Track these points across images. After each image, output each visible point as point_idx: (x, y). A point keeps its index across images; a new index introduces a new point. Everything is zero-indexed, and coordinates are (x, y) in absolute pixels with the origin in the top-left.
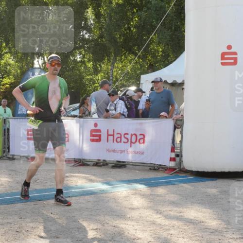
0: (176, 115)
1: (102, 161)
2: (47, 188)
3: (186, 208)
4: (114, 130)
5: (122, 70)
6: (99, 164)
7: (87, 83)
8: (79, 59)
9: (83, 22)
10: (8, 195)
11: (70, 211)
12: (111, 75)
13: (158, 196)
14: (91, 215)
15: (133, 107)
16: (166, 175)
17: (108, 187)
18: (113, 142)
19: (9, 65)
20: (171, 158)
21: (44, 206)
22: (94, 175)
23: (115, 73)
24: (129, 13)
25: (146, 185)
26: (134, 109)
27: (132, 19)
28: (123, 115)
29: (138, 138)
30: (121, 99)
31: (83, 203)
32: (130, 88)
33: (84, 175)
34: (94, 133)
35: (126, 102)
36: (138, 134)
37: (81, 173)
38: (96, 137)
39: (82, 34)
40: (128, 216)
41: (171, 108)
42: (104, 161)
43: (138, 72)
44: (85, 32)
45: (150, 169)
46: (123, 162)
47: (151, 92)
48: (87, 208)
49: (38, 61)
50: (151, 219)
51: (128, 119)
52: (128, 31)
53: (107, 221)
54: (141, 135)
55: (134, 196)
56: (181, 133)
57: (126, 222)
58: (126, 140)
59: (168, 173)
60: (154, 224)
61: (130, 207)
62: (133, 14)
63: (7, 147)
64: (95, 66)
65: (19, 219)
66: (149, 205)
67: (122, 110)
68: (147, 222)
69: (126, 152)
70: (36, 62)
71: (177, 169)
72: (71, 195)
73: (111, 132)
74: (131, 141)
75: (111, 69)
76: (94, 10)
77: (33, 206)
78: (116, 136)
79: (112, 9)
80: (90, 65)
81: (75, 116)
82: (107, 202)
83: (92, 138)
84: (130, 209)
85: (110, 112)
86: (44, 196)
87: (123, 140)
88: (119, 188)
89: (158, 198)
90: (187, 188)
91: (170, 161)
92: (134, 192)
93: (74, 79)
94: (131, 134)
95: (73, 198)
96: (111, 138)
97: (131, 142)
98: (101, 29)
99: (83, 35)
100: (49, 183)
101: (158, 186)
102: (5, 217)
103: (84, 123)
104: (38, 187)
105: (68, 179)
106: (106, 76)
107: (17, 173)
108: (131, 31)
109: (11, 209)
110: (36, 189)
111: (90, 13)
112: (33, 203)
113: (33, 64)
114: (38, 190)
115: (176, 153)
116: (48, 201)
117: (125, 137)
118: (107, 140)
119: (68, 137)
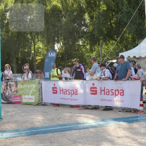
2: (66, 123)
5: (108, 50)
7: (86, 58)
8: (81, 44)
9: (83, 22)
10: (43, 128)
11: (80, 138)
12: (101, 53)
14: (93, 141)
18: (104, 94)
19: (40, 48)
20: (140, 105)
21: (65, 135)
22: (94, 115)
23: (103, 52)
24: (110, 15)
27: (112, 19)
28: (109, 78)
29: (120, 92)
30: (108, 68)
31: (88, 133)
32: (113, 61)
33: (87, 115)
34: (92, 89)
35: (111, 70)
37: (84, 114)
39: (82, 29)
40: (116, 142)
43: (117, 51)
44: (84, 27)
48: (90, 137)
51: (113, 81)
52: (110, 26)
54: (121, 90)
55: (119, 129)
58: (112, 94)
59: (139, 114)
61: (116, 136)
62: (113, 15)
63: (41, 98)
65: (50, 144)
66: (129, 135)
69: (112, 101)
70: (56, 46)
71: (145, 112)
72: (80, 128)
73: (103, 89)
75: (101, 49)
77: (58, 135)
78: (106, 91)
79: (100, 13)
80: (88, 47)
83: (92, 92)
84: (117, 137)
86: (64, 129)
87: (111, 93)
88: (109, 124)
89: (134, 130)
92: (119, 126)
93: (78, 55)
94: (115, 90)
95: (82, 130)
96: (103, 92)
97: (116, 95)
99: (83, 30)
100: (67, 120)
101: (133, 122)
102: (42, 142)
103: (86, 83)
104: (61, 123)
105: (78, 117)
106: (98, 53)
107: (47, 114)
108: (112, 26)
109: (45, 137)
110: (59, 124)
111: (86, 16)
112: (58, 133)
113: (54, 47)
114: (61, 125)
115: (143, 101)
116: (67, 132)
117: (111, 92)
118: (101, 93)
119: (77, 92)
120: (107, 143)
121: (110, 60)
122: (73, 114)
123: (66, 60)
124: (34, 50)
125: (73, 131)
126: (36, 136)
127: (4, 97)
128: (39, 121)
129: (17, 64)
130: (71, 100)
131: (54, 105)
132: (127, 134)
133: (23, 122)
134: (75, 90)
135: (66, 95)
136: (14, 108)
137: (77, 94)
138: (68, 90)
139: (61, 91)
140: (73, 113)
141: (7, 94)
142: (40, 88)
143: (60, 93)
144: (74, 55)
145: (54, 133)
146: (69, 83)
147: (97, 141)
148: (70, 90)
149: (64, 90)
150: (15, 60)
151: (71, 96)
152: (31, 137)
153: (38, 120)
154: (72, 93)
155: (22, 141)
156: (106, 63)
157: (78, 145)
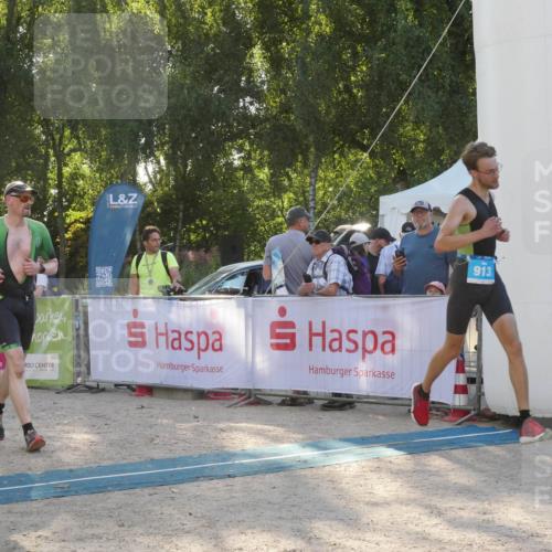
2: (177, 455)
3: (497, 501)
4: (324, 323)
5: (337, 186)
7: (258, 216)
8: (237, 163)
9: (243, 79)
10: (91, 472)
11: (231, 509)
12: (311, 198)
13: (432, 474)
14: (280, 518)
15: (366, 270)
16: (446, 426)
17: (316, 453)
18: (324, 349)
19: (83, 177)
20: (456, 386)
21: (173, 498)
22: (283, 426)
23: (321, 193)
24: (347, 55)
25: (400, 449)
26: (369, 275)
27: (354, 69)
28: (343, 288)
29: (380, 341)
30: (338, 251)
31: (261, 491)
32: (355, 227)
33: (259, 426)
34: (278, 331)
35: (350, 259)
36: (379, 331)
37: (247, 422)
38: (284, 338)
39: (241, 104)
40: (365, 520)
43: (374, 189)
44: (248, 99)
46: (348, 396)
47: (404, 234)
48: (269, 503)
49: (146, 168)
50: (418, 529)
51: (354, 297)
52: (346, 96)
53: (317, 532)
54: (385, 333)
55: (374, 476)
56: (477, 329)
57: (360, 535)
58: (352, 346)
59: (451, 421)
60: (424, 538)
61: (367, 500)
62: (355, 55)
63: (83, 363)
65: (117, 528)
66: (412, 496)
67: (341, 277)
68: (409, 534)
69: (353, 373)
70: (140, 169)
71: (473, 413)
72: (231, 472)
73: (317, 328)
74: (364, 348)
75: (311, 184)
77: (148, 498)
78: (329, 336)
79: (307, 47)
80: (263, 174)
81: (234, 292)
82: (314, 489)
83: (275, 341)
84: (367, 504)
85: (315, 281)
86: (172, 474)
87: (346, 344)
88: (340, 456)
89: (432, 478)
90: (498, 456)
91: (456, 392)
92: (376, 465)
93: (226, 206)
94: (364, 332)
95: (236, 479)
96: (317, 341)
97: (365, 351)
98: (283, 92)
99: (245, 108)
100: (182, 444)
101: (429, 451)
102: (87, 522)
103: (253, 305)
104: (158, 454)
105: (224, 435)
106: (301, 199)
107: (109, 422)
108: (352, 96)
109: (100, 505)
110: (152, 460)
111: (257, 58)
112: (147, 491)
113: (135, 174)
114: (158, 461)
115: (468, 375)
116: (181, 486)
117: (350, 340)
118: (311, 345)
119: (220, 339)
120: (333, 523)
121: (345, 222)
122: (206, 424)
123: (180, 224)
124: (59, 186)
125: (205, 484)
126: (65, 502)
128: (76, 449)
130: (197, 370)
131: (134, 390)
132: (404, 493)
133: (13, 452)
134: (214, 333)
137: (221, 349)
138: (187, 333)
140: (204, 420)
142: (82, 327)
143: (157, 346)
144: (211, 205)
145: (132, 491)
146: (191, 307)
147: (293, 518)
148: (195, 332)
151: (199, 358)
152: (47, 505)
153: (72, 445)
154: (203, 346)
155: (12, 519)
156: (332, 235)
157: (224, 533)
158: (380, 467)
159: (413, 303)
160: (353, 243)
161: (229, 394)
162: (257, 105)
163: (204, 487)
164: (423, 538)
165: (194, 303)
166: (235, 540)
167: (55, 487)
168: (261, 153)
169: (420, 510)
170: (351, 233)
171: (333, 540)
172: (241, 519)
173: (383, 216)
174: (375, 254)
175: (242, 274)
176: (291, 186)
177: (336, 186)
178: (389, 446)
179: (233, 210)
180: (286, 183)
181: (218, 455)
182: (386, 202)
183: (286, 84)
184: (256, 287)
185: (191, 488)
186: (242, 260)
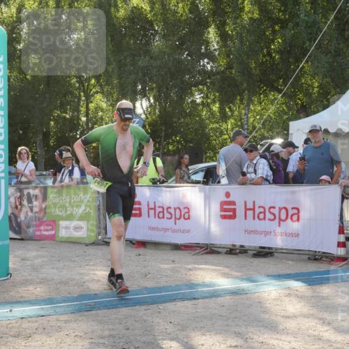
0: (343, 179)
1: (238, 247)
2: (162, 285)
4: (254, 202)
6: (233, 252)
7: (211, 134)
8: (198, 101)
9: (203, 47)
11: (196, 319)
12: (245, 123)
13: (323, 298)
14: (227, 325)
15: (281, 169)
16: (332, 267)
17: (251, 284)
18: (254, 219)
19: (102, 110)
20: (339, 243)
21: (159, 312)
22: (228, 267)
23: (252, 120)
24: (269, 32)
25: (304, 282)
26: (283, 172)
27: (273, 41)
28: (266, 180)
29: (290, 214)
30: (263, 157)
31: (215, 309)
32: (274, 141)
33: (213, 267)
34: (225, 207)
36: (289, 207)
37: (205, 264)
38: (228, 211)
39: (202, 64)
40: (281, 327)
41: (335, 169)
42: (242, 246)
43: (286, 117)
44: (206, 60)
45: (309, 259)
46: (269, 248)
47: (305, 146)
48: (220, 316)
49: (141, 104)
50: (316, 333)
51: (274, 186)
52: (268, 58)
53: (250, 334)
54: (293, 208)
55: (287, 299)
57: (278, 336)
58: (272, 217)
59: (335, 265)
61: (282, 314)
62: (274, 32)
63: (102, 226)
64: (222, 110)
65: (125, 331)
66: (311, 312)
67: (265, 173)
68: (309, 336)
69: (273, 233)
70: (138, 104)
72: (196, 296)
73: (250, 205)
74: (280, 218)
75: (245, 114)
76: (218, 28)
77: (143, 312)
78: (257, 211)
79: (244, 27)
80: (216, 107)
81: (198, 182)
82: (249, 307)
83: (223, 213)
84: (283, 317)
85: (248, 175)
86: (159, 297)
87: (268, 216)
88: (265, 286)
89: (323, 301)
91: (338, 246)
92: (288, 292)
93: (192, 128)
94: (280, 208)
95: (200, 301)
96: (250, 213)
97: (280, 220)
98: (228, 56)
99: (204, 65)
100: (164, 278)
101: (321, 284)
102: (106, 327)
103: (210, 191)
104: (150, 284)
105: (192, 272)
106: (239, 123)
108: (272, 58)
109: (114, 316)
110: (146, 288)
111: (212, 34)
112: (143, 307)
114: (150, 288)
115: (346, 235)
116: (164, 305)
117: (270, 213)
118: (246, 216)
119: (188, 212)
120: (262, 329)
121: (268, 138)
122: (179, 265)
123: (163, 139)
124: (87, 115)
125: (179, 304)
126: (92, 314)
127: (14, 225)
128: (98, 281)
129: (46, 148)
130: (174, 231)
131: (134, 244)
132: (306, 310)
133: (60, 283)
134: (184, 208)
135: (162, 220)
136: (38, 251)
137: (189, 218)
138: (168, 208)
139: (150, 211)
140: (179, 263)
141: (22, 217)
142: (102, 204)
143: (149, 216)
144: (182, 127)
145: (134, 308)
146: (170, 191)
147: (236, 326)
148: (172, 207)
149: (157, 209)
150: (41, 137)
151: (175, 224)
152: (80, 316)
153: (96, 278)
154: (178, 216)
155: (59, 325)
156: (259, 146)
157: (193, 335)
158: (290, 294)
159: (312, 190)
160: (273, 151)
161: (194, 247)
162: (211, 64)
163: (180, 305)
164: (319, 339)
165: (172, 189)
166: (199, 339)
167: (86, 305)
168: (214, 95)
169: (316, 321)
170: (271, 145)
171: (261, 339)
172: (202, 325)
173: (292, 134)
174: (286, 159)
175: (202, 171)
176: (232, 115)
177: (262, 115)
178: (296, 280)
179: (196, 130)
180: (229, 114)
181: (188, 285)
182: (294, 125)
183: (230, 50)
184: (211, 179)
185: (170, 306)
186: (202, 162)
